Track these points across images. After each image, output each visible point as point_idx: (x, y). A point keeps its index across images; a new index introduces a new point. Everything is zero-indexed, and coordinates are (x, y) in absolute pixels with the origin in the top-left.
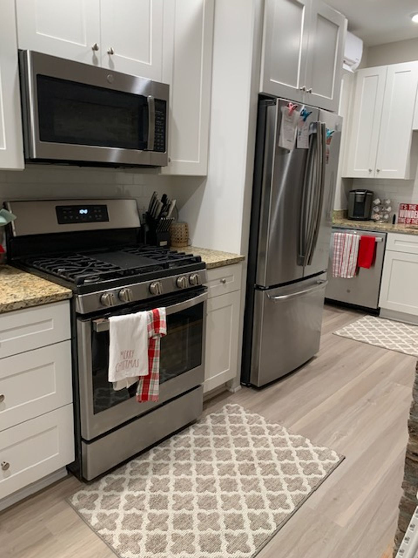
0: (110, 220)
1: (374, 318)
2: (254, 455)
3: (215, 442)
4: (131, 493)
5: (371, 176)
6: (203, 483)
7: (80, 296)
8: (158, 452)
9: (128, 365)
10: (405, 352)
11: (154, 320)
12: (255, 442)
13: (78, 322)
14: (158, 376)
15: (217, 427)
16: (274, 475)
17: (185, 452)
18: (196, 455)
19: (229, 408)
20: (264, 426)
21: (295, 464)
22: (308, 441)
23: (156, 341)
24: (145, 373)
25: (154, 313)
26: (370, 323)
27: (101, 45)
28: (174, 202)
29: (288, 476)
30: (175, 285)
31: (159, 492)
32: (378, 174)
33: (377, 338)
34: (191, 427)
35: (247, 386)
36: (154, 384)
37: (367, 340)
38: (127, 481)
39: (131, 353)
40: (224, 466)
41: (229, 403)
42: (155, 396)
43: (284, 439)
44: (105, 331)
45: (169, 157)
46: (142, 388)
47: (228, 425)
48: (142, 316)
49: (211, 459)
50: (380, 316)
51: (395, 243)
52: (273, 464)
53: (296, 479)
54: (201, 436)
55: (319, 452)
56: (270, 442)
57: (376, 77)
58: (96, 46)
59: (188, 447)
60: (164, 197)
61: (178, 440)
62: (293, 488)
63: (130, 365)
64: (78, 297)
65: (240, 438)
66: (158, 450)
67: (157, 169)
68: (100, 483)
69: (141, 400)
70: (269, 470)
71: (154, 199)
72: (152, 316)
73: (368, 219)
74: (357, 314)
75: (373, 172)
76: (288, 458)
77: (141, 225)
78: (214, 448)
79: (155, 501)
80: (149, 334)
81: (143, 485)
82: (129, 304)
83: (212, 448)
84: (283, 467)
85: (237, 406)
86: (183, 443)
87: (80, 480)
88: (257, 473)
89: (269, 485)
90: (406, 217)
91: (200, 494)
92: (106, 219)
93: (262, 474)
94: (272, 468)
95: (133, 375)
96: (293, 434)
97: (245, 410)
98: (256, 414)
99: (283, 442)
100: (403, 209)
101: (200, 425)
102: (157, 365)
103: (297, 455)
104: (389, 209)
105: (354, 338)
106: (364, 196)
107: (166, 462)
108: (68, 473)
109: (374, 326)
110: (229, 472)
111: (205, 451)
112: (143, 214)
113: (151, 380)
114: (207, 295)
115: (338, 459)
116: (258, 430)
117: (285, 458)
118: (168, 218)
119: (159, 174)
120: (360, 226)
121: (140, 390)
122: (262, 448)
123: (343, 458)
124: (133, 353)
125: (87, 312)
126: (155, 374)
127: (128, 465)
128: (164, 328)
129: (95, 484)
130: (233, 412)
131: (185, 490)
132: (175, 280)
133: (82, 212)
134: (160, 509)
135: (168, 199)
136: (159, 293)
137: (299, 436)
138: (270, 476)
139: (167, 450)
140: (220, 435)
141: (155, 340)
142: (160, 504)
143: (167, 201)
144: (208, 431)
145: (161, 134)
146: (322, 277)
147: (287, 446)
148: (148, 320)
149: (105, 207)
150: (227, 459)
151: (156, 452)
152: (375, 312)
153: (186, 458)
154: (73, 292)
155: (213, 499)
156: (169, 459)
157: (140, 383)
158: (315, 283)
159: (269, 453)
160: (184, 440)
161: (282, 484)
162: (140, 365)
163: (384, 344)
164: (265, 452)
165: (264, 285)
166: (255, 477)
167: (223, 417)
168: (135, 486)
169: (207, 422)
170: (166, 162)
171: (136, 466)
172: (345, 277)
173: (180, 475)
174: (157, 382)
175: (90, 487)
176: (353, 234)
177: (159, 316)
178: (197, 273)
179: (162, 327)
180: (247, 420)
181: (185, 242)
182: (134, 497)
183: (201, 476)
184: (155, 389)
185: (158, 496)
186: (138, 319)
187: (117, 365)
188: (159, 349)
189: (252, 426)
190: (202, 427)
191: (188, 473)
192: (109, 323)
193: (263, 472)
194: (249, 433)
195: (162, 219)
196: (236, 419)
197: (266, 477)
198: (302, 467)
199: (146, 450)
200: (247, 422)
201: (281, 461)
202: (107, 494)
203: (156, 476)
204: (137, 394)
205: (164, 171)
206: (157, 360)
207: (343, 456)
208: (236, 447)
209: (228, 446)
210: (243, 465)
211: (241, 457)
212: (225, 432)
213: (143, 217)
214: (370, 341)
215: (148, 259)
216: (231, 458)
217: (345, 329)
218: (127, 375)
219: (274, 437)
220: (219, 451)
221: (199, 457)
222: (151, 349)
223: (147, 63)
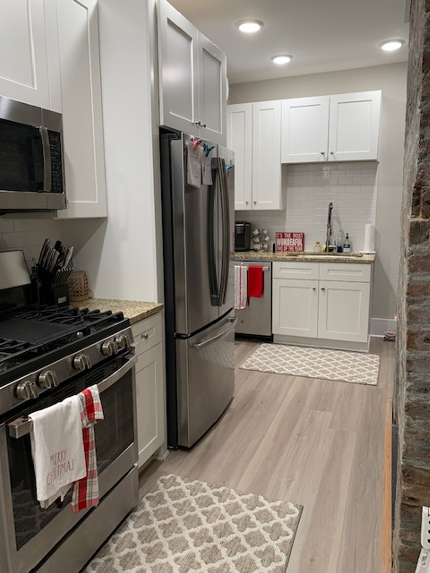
1: (270, 345)
2: (211, 533)
3: (162, 531)
5: (248, 208)
8: (98, 567)
9: (61, 470)
10: (310, 375)
11: (86, 404)
12: (207, 516)
14: (96, 472)
15: (158, 510)
16: (242, 552)
17: (132, 556)
18: (146, 555)
19: (164, 482)
20: (210, 493)
21: (259, 531)
22: (261, 499)
23: (90, 430)
24: (82, 475)
25: (86, 396)
26: (269, 351)
28: (71, 250)
29: (256, 548)
30: (100, 353)
32: (255, 206)
33: (281, 366)
34: (128, 519)
35: (175, 449)
36: (92, 485)
37: (273, 369)
40: (184, 560)
41: (162, 475)
42: (95, 499)
43: (236, 504)
44: (27, 434)
45: (67, 198)
46: (77, 494)
47: (170, 503)
48: (73, 402)
49: (164, 555)
50: (274, 341)
51: (280, 270)
52: (237, 538)
53: (267, 549)
54: (144, 527)
55: (277, 509)
56: (223, 511)
57: (243, 114)
59: (133, 547)
60: (58, 246)
61: (118, 542)
62: (267, 562)
63: (63, 469)
65: (189, 516)
66: (97, 564)
67: (52, 213)
69: (77, 509)
70: (235, 547)
71: (45, 248)
72: (84, 400)
73: (248, 250)
74: (253, 344)
75: (250, 204)
76: (248, 525)
77: (32, 280)
78: (164, 539)
80: (83, 424)
83: (162, 539)
84: (248, 538)
85: (172, 477)
86: (126, 543)
88: (223, 556)
89: (241, 567)
90: (282, 245)
93: (229, 555)
94: (237, 544)
96: (243, 495)
97: (183, 479)
98: (197, 481)
99: (237, 508)
100: (280, 238)
101: (138, 513)
102: (93, 459)
103: (257, 519)
104: (267, 239)
105: (260, 369)
106: (243, 227)
109: (273, 354)
110: (193, 565)
111: (155, 545)
112: (32, 268)
113: (88, 481)
114: (136, 357)
115: (297, 512)
116: (205, 500)
117: (246, 527)
118: (65, 268)
119: (55, 219)
120: (246, 258)
121: (76, 498)
122: (218, 522)
123: (301, 507)
124: (65, 453)
126: (92, 472)
128: (100, 411)
130: (171, 486)
132: (99, 347)
135: (64, 246)
136: (86, 367)
137: (251, 495)
138: (239, 555)
139: (109, 560)
140: (165, 519)
141: (88, 429)
143: (63, 249)
144: (150, 518)
146: (232, 314)
147: (243, 511)
148: (80, 406)
150: (184, 549)
151: (95, 567)
152: (269, 339)
153: (135, 563)
157: (75, 489)
158: (227, 321)
159: (226, 526)
160: (125, 539)
161: (254, 561)
162: (75, 466)
163: (289, 371)
164: (223, 525)
165: (187, 333)
166: (223, 561)
167: (161, 495)
169: (145, 507)
170: (64, 204)
172: (238, 308)
174: (95, 480)
176: (240, 265)
177: (92, 397)
178: (123, 333)
179: (98, 411)
180: (189, 491)
181: (85, 294)
184: (94, 491)
186: (68, 407)
187: (49, 475)
188: (94, 439)
189: (196, 497)
190: (142, 514)
192: (31, 421)
193: (229, 552)
194: (197, 506)
195: (59, 270)
196: (176, 494)
197: (235, 558)
198: (267, 532)
199: (83, 569)
200: (189, 493)
201: (243, 531)
204: (73, 503)
205: (61, 214)
206: (93, 452)
207: (300, 506)
208: (189, 529)
209: (180, 531)
210: (204, 551)
211: (198, 541)
212: (170, 513)
213: (34, 272)
214: (276, 369)
215: (58, 325)
216: (188, 546)
217: (248, 361)
218: (60, 484)
219: (225, 503)
220: (171, 541)
221: (151, 556)
222: (86, 441)
223: (31, 88)
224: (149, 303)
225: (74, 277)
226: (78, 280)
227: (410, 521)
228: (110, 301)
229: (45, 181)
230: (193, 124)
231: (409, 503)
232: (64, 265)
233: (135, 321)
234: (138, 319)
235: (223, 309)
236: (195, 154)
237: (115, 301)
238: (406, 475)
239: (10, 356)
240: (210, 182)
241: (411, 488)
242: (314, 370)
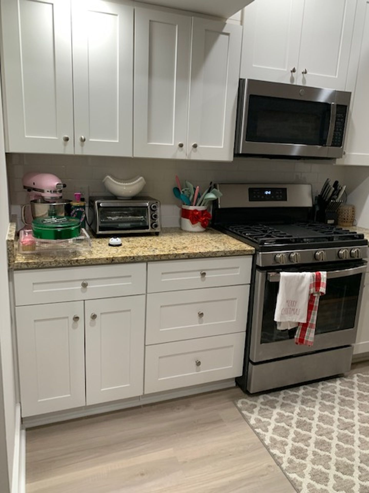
0: (288, 200)
3: (358, 396)
4: (283, 412)
6: (344, 423)
7: (260, 253)
8: (307, 390)
9: (291, 312)
11: (316, 280)
13: (257, 272)
14: (315, 326)
15: (362, 385)
17: (331, 396)
18: (340, 401)
23: (316, 298)
24: (304, 321)
25: (316, 275)
27: (298, 68)
28: (344, 188)
30: (337, 255)
31: (304, 419)
34: (338, 379)
36: (310, 332)
38: (280, 403)
39: (295, 303)
42: (310, 342)
44: (276, 282)
45: (344, 150)
46: (299, 333)
48: (306, 275)
49: (353, 408)
54: (347, 388)
58: (294, 68)
59: (334, 393)
60: (336, 184)
61: (325, 386)
63: (293, 312)
64: (259, 254)
66: (306, 388)
67: (333, 160)
68: (259, 398)
69: (298, 342)
71: (327, 184)
72: (315, 277)
77: (313, 205)
78: (357, 401)
79: (301, 423)
80: (310, 291)
81: (292, 409)
82: (297, 265)
83: (355, 400)
86: (330, 389)
87: (244, 392)
91: (340, 431)
92: (285, 199)
95: (294, 320)
101: (347, 380)
102: (314, 317)
107: (313, 399)
108: (236, 385)
111: (349, 400)
112: (316, 197)
113: (308, 328)
114: (366, 268)
118: (337, 200)
119: (334, 164)
121: (298, 334)
124: (296, 303)
125: (263, 266)
126: (312, 324)
127: (282, 392)
128: (324, 288)
129: (255, 398)
131: (327, 423)
132: (337, 252)
133: (267, 193)
134: (305, 430)
135: (339, 185)
136: (322, 260)
139: (315, 391)
140: (364, 391)
141: (315, 297)
142: (305, 427)
143: (338, 187)
144: (354, 386)
145: (339, 133)
148: (311, 279)
149: (285, 190)
153: (331, 400)
154: (256, 250)
155: (351, 437)
156: (316, 398)
157: (299, 328)
162: (300, 313)
168: (286, 408)
169: (354, 379)
170: (341, 154)
171: (288, 395)
173: (324, 411)
174: (313, 331)
175: (251, 399)
177: (320, 278)
178: (359, 248)
179: (322, 287)
181: (351, 222)
182: (284, 416)
183: (343, 418)
184: (310, 336)
185: (303, 421)
186: (303, 277)
187: (282, 310)
188: (317, 305)
190: (349, 382)
191: (331, 412)
192: (280, 276)
195: (332, 201)
199: (297, 385)
202: (263, 407)
203: (304, 407)
204: (296, 337)
205: (339, 162)
206: (315, 313)
213: (316, 199)
215: (316, 232)
218: (289, 319)
220: (362, 404)
221: (343, 403)
222: (311, 304)
223: (334, 77)
225: (344, 208)
226: (347, 211)
229: (328, 139)
232: (337, 198)
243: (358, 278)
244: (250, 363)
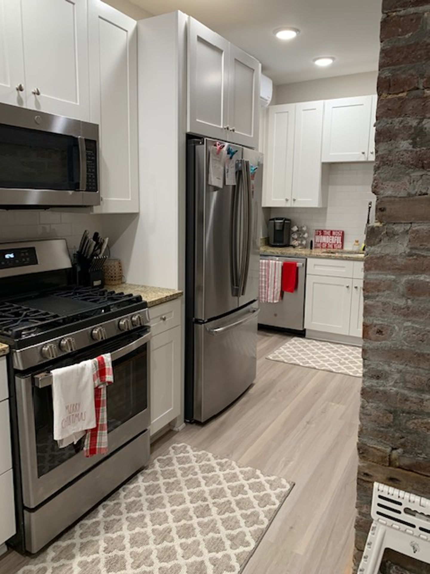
0: (39, 263)
1: (301, 339)
2: (207, 495)
3: (166, 487)
4: (84, 558)
5: (288, 205)
6: (160, 533)
7: (18, 351)
8: (107, 508)
9: (75, 419)
10: (334, 370)
11: (99, 368)
12: (206, 481)
13: (17, 378)
14: (106, 427)
15: (166, 470)
16: (231, 513)
17: (137, 503)
18: (148, 504)
19: (176, 448)
20: (213, 462)
21: (248, 498)
22: (258, 472)
23: (102, 390)
24: (93, 425)
25: (99, 361)
26: (299, 345)
27: (26, 86)
28: (107, 240)
29: (244, 511)
30: (117, 328)
31: (114, 553)
32: (294, 203)
33: (307, 360)
34: (139, 475)
35: (191, 423)
36: (102, 436)
37: (298, 362)
38: (78, 546)
39: (78, 406)
40: (178, 512)
41: (175, 443)
42: (104, 448)
43: (235, 474)
44: (47, 387)
45: (101, 196)
46: (89, 442)
47: (176, 467)
48: (87, 365)
49: (164, 506)
50: (306, 337)
51: (314, 267)
52: (228, 501)
53: (252, 514)
54: (151, 482)
55: (270, 482)
56: (222, 478)
57: (287, 114)
58: (20, 86)
59: (139, 497)
60: (96, 236)
61: (127, 491)
62: (251, 523)
63: (77, 418)
64: (15, 352)
65: (191, 479)
66: (107, 505)
67: (89, 208)
68: (47, 554)
69: (88, 454)
70: (225, 508)
71: (85, 238)
72: (97, 364)
73: (288, 245)
74: (285, 337)
75: (289, 201)
76: (241, 492)
77: (72, 265)
78: (166, 494)
79: (112, 563)
80: (94, 384)
81: (95, 547)
82: (71, 354)
83: (164, 494)
84: (238, 503)
85: (183, 445)
86: (133, 493)
87: (22, 554)
88: (212, 514)
89: (227, 524)
90: (321, 242)
91: (158, 546)
92: (34, 262)
93: (219, 514)
94: (228, 506)
95: (80, 430)
96: (243, 467)
97: (192, 449)
98: (204, 452)
99: (234, 477)
100: (318, 235)
101: (148, 471)
102: (104, 415)
103: (250, 488)
104: (306, 235)
105: (286, 361)
106: (282, 224)
107: (117, 517)
108: (8, 549)
109: (302, 348)
110: (185, 517)
111: (158, 498)
112: (74, 254)
113: (99, 432)
114: (150, 334)
115: (288, 487)
116: (207, 467)
117: (239, 493)
118: (101, 256)
119: (91, 213)
120: (282, 253)
121: (87, 444)
122: (214, 486)
123: (293, 484)
124: (79, 405)
125: (26, 368)
126: (102, 425)
127: (77, 528)
128: (111, 375)
130: (181, 452)
131: (142, 544)
132: (117, 323)
133: (7, 256)
134: (118, 571)
135: (101, 237)
136: (102, 338)
137: (249, 468)
138: (227, 515)
139: (118, 504)
140: (169, 478)
141: (100, 389)
142: (117, 565)
143: (100, 239)
144: (157, 476)
145: (92, 174)
146: (254, 305)
147: (239, 480)
148: (93, 369)
149: (33, 250)
150: (181, 504)
151: (105, 507)
152: (301, 334)
153: (138, 509)
154: (10, 347)
155: (172, 549)
156: (121, 513)
157: (87, 437)
158: (248, 312)
159: (222, 490)
160: (134, 490)
161: (239, 521)
162: (87, 417)
163: (314, 365)
164: (219, 490)
165: (203, 319)
166: (211, 518)
167: (170, 459)
168: (87, 549)
169: (155, 466)
170: (99, 201)
171: (86, 527)
172: (272, 302)
173: (134, 529)
174: (105, 433)
175: (36, 560)
176: (276, 260)
177: (104, 363)
178: (139, 313)
179: (109, 375)
180: (195, 459)
181: (119, 279)
182: (88, 563)
183: (157, 526)
184: (103, 441)
185: (114, 557)
186: (83, 369)
187: (63, 421)
188: (105, 398)
189: (201, 464)
190: (152, 472)
191: (143, 525)
192: (52, 377)
193: (220, 511)
194: (199, 472)
195: (95, 258)
196: (184, 459)
197: (223, 517)
198: (257, 500)
199: (94, 508)
200: (195, 461)
201: (235, 497)
202: (56, 565)
203: (110, 535)
204: (85, 449)
205: (97, 210)
206: (104, 410)
207: (292, 482)
208: (188, 489)
209: (181, 489)
210: (197, 507)
211: (195, 499)
212: (175, 474)
213: (75, 257)
214: (301, 362)
215: (86, 303)
216: (185, 502)
217: (276, 352)
218: (73, 430)
219: (225, 472)
220: (171, 496)
221: (152, 506)
222: (98, 399)
223: (74, 103)
224: (170, 290)
225: (109, 264)
226: (113, 267)
227: (365, 494)
228: (138, 286)
229: (81, 182)
230: (222, 129)
231: (364, 478)
232: (100, 253)
233: (154, 304)
234: (157, 303)
235: (243, 300)
236: (218, 157)
237: (142, 286)
238: (361, 452)
239: (40, 323)
240: (234, 182)
241: (365, 465)
242: (339, 366)
243: (144, 349)
244: (25, 512)
